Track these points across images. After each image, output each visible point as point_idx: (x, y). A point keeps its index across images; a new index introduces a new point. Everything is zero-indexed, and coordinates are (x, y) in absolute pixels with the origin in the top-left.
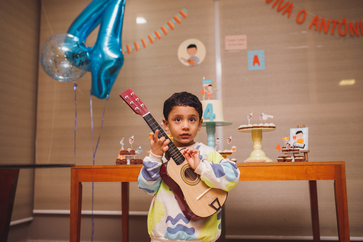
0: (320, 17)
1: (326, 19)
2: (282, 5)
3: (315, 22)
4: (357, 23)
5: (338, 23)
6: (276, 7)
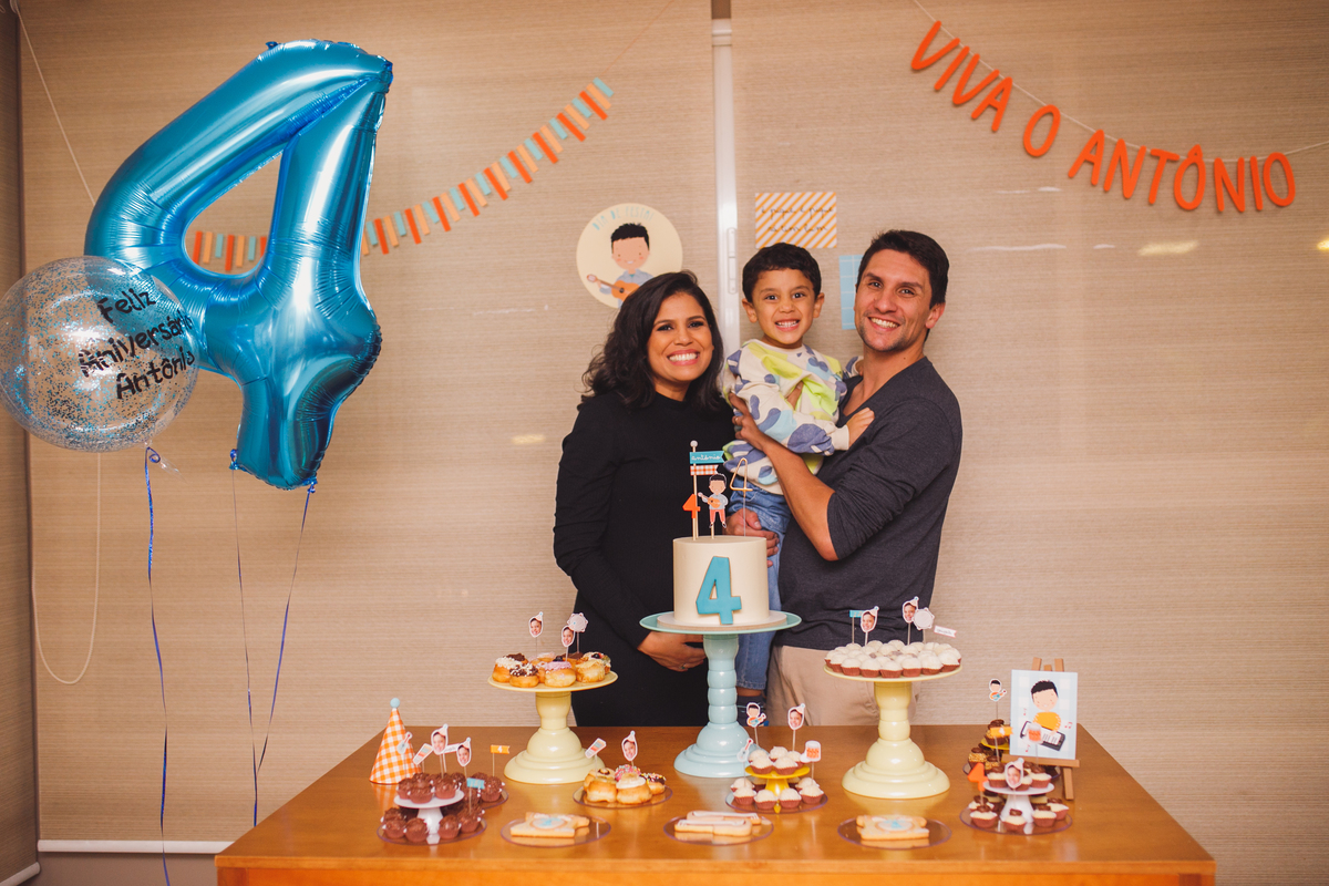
0: (1111, 138)
1: (1132, 146)
2: (973, 84)
3: (1090, 154)
4: (1241, 162)
5: (1173, 159)
6: (951, 87)
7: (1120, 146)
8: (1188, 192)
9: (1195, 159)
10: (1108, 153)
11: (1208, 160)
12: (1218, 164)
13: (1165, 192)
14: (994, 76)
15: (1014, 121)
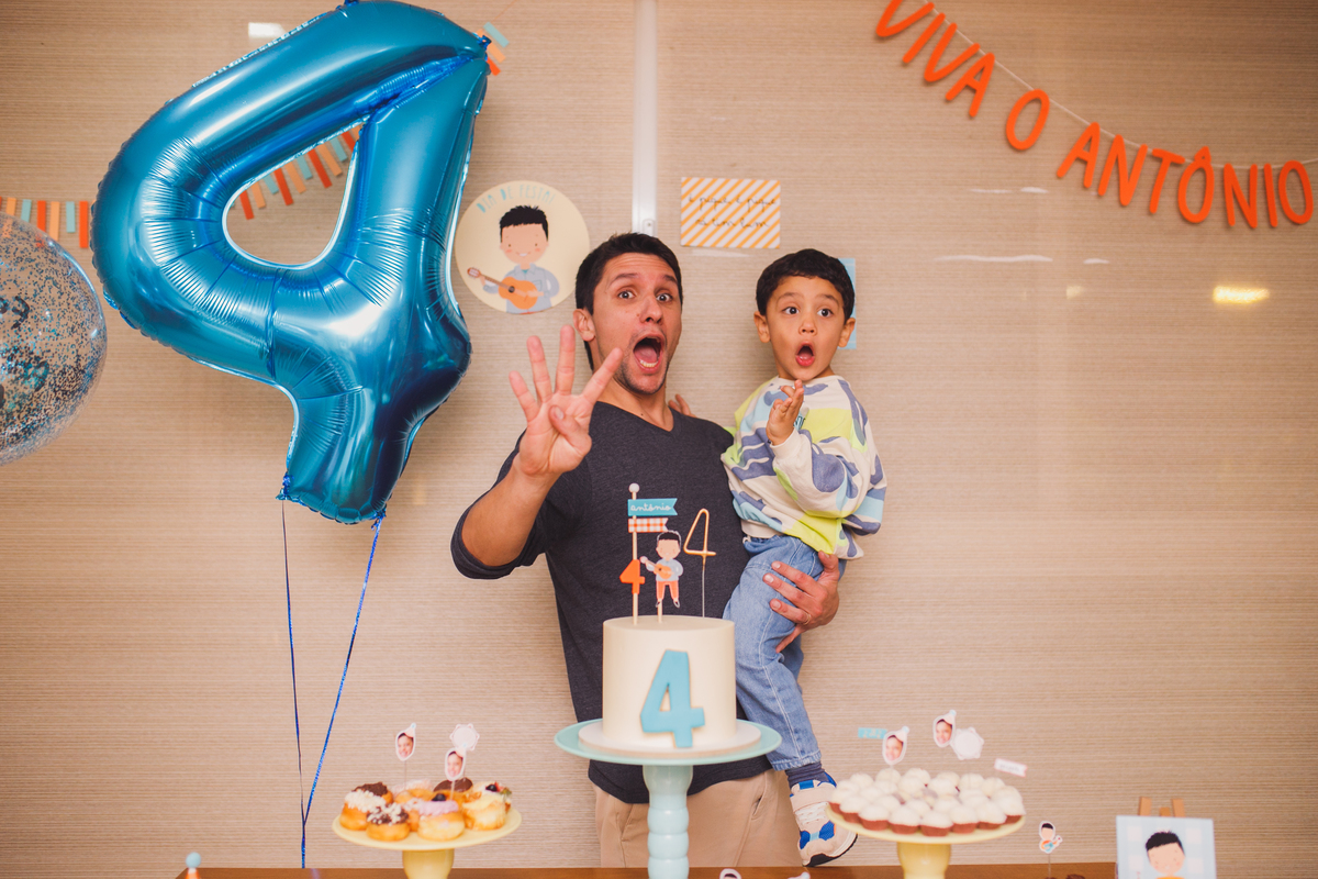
0: (1107, 133)
1: (1131, 143)
2: (947, 59)
3: (1083, 151)
4: (1253, 169)
5: (1177, 163)
6: (921, 62)
7: (1117, 143)
8: (1193, 201)
9: (1202, 166)
10: (1103, 149)
11: (1217, 165)
12: (1227, 172)
13: (1167, 201)
14: (972, 52)
15: (995, 107)
